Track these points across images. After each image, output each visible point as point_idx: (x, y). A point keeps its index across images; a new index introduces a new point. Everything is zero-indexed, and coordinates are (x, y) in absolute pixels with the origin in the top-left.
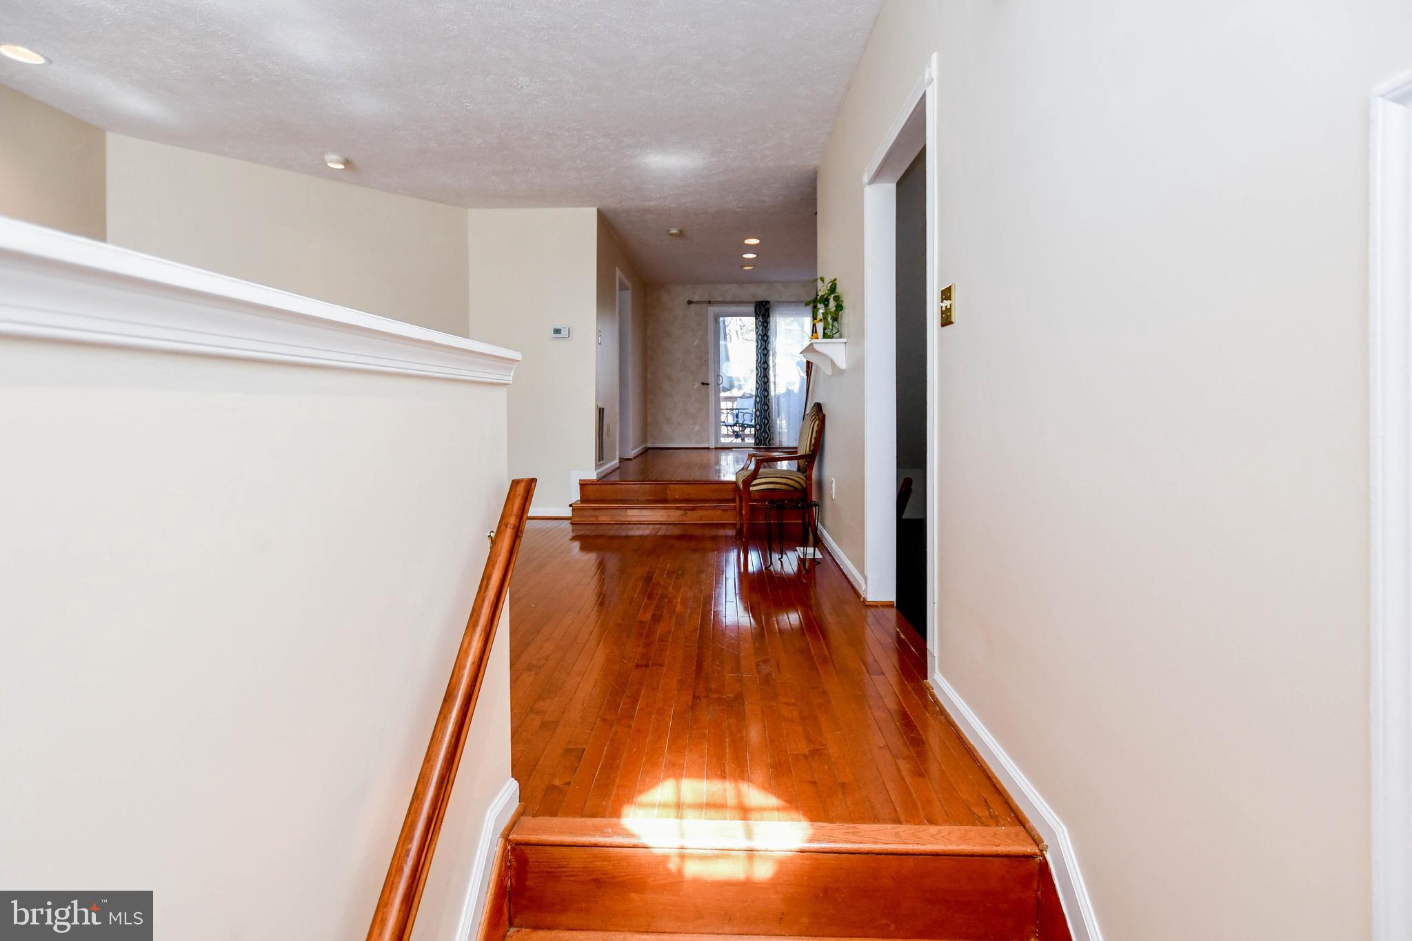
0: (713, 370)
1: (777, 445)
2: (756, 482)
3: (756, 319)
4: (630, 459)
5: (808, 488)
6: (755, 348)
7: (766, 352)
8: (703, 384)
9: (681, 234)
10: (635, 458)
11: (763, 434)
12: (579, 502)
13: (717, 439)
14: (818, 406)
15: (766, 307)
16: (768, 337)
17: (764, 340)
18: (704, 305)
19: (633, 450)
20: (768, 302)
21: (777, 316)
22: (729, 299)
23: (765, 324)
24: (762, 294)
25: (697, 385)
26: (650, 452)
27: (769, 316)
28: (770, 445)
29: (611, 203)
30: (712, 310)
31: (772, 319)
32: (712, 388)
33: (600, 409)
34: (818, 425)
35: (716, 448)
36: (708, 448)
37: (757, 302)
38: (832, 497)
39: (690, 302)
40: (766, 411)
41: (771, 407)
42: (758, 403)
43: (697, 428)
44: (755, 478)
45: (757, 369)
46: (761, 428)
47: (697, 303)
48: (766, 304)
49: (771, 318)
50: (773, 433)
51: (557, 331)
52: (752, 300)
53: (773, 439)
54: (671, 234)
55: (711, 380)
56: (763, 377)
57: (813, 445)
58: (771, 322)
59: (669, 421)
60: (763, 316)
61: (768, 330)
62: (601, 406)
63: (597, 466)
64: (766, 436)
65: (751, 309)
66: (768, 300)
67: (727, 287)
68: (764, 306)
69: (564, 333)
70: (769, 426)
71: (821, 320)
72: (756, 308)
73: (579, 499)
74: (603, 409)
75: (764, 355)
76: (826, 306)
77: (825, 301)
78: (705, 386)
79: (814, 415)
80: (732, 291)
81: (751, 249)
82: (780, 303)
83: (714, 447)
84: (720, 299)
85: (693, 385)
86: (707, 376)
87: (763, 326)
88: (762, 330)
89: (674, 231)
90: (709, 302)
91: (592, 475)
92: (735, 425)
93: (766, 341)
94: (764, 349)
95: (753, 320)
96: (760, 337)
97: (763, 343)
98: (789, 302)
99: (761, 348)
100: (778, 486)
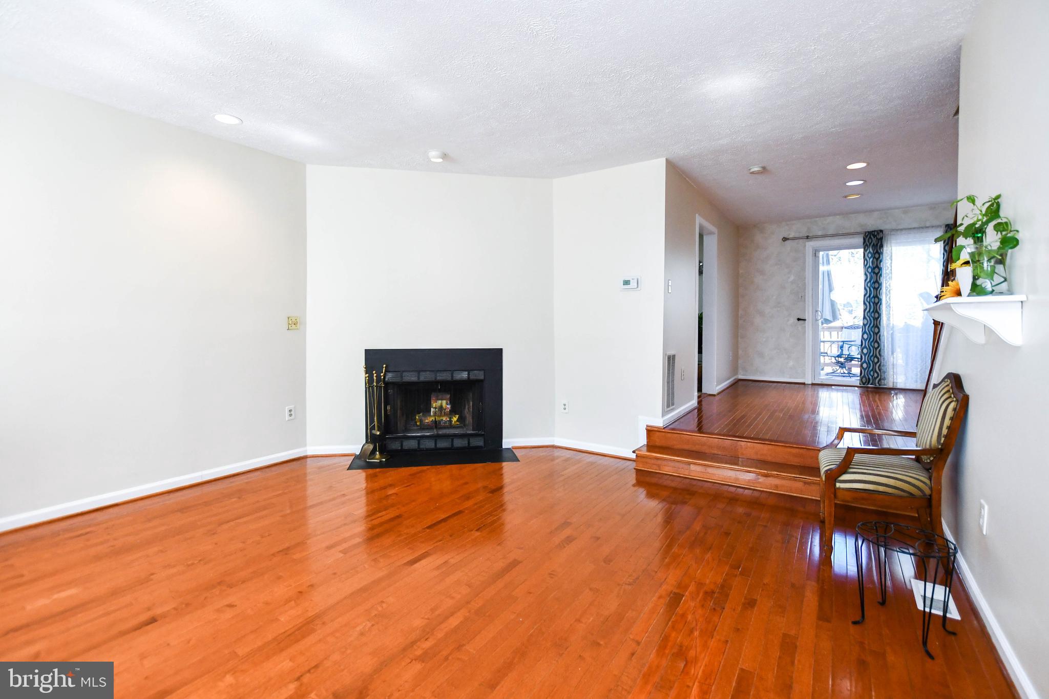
0: (810, 304)
1: (891, 386)
2: (845, 477)
3: (865, 250)
4: (714, 395)
5: (935, 496)
6: (863, 281)
7: (877, 285)
8: (799, 319)
9: (764, 170)
10: (719, 394)
11: (872, 373)
12: (645, 448)
13: (815, 374)
14: (955, 380)
15: (878, 237)
16: (880, 269)
17: (874, 273)
18: (801, 240)
19: (717, 386)
20: (881, 231)
21: (893, 245)
22: (830, 232)
23: (877, 256)
24: (872, 223)
25: (793, 320)
26: (740, 383)
27: (882, 246)
28: (880, 385)
29: (678, 151)
30: (810, 245)
31: (887, 250)
32: (809, 324)
33: (669, 358)
34: (955, 409)
35: (813, 384)
36: (804, 384)
37: (866, 232)
38: (981, 531)
39: (785, 239)
40: (876, 349)
41: (882, 344)
42: (865, 340)
43: (791, 363)
44: (845, 472)
45: (864, 303)
46: (868, 367)
47: (794, 239)
48: (878, 234)
49: (885, 248)
50: (884, 372)
51: (626, 283)
52: (859, 230)
53: (884, 379)
54: (753, 173)
55: (808, 316)
56: (873, 311)
57: (946, 437)
58: (885, 252)
59: (761, 355)
60: (875, 246)
61: (881, 262)
62: (671, 353)
63: (664, 413)
64: (876, 375)
65: (859, 240)
66: (882, 229)
67: (830, 219)
68: (875, 236)
69: (633, 284)
70: (880, 365)
71: (967, 263)
72: (864, 239)
73: (646, 444)
74: (674, 356)
75: (874, 288)
76: (978, 240)
77: (977, 233)
78: (800, 322)
79: (948, 391)
80: (834, 223)
81: (855, 174)
82: (897, 231)
83: (810, 383)
84: (820, 233)
85: (788, 320)
86: (804, 310)
87: (874, 257)
88: (872, 262)
89: (756, 169)
90: (807, 237)
91: (659, 422)
92: (839, 356)
93: (877, 274)
94: (874, 283)
95: (861, 251)
96: (870, 270)
97: (874, 276)
98: (910, 229)
99: (870, 281)
100: (881, 489)
